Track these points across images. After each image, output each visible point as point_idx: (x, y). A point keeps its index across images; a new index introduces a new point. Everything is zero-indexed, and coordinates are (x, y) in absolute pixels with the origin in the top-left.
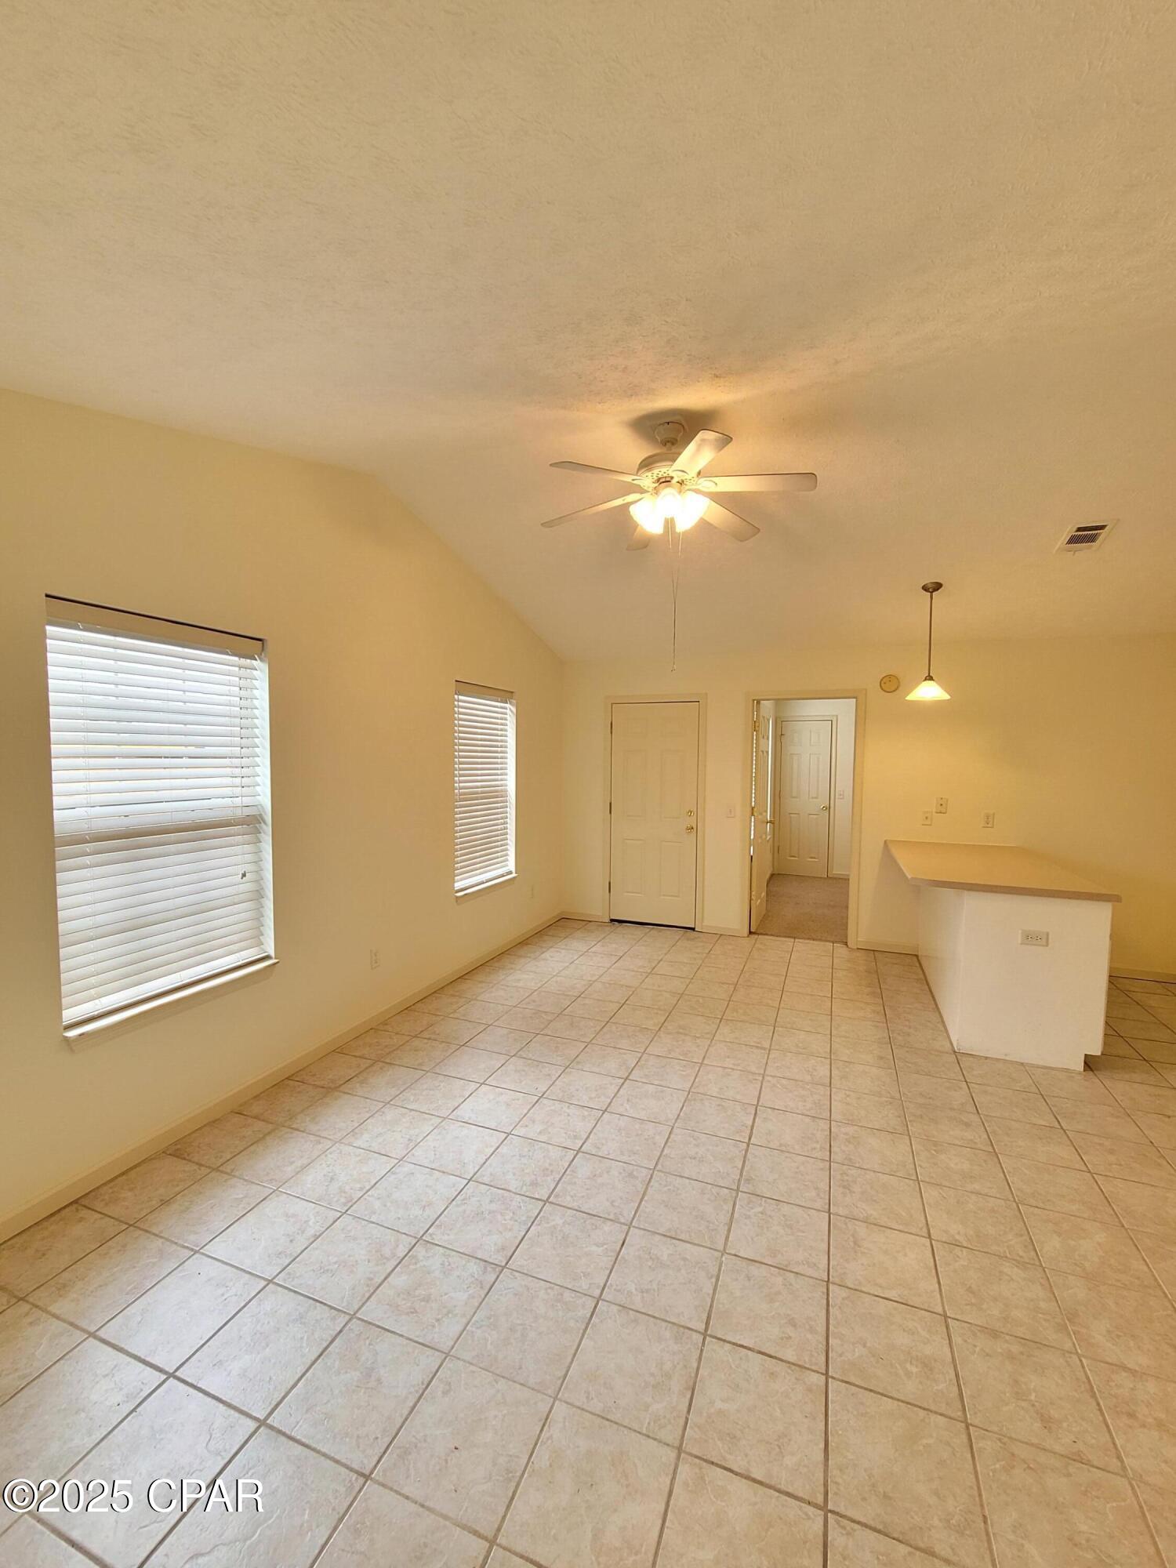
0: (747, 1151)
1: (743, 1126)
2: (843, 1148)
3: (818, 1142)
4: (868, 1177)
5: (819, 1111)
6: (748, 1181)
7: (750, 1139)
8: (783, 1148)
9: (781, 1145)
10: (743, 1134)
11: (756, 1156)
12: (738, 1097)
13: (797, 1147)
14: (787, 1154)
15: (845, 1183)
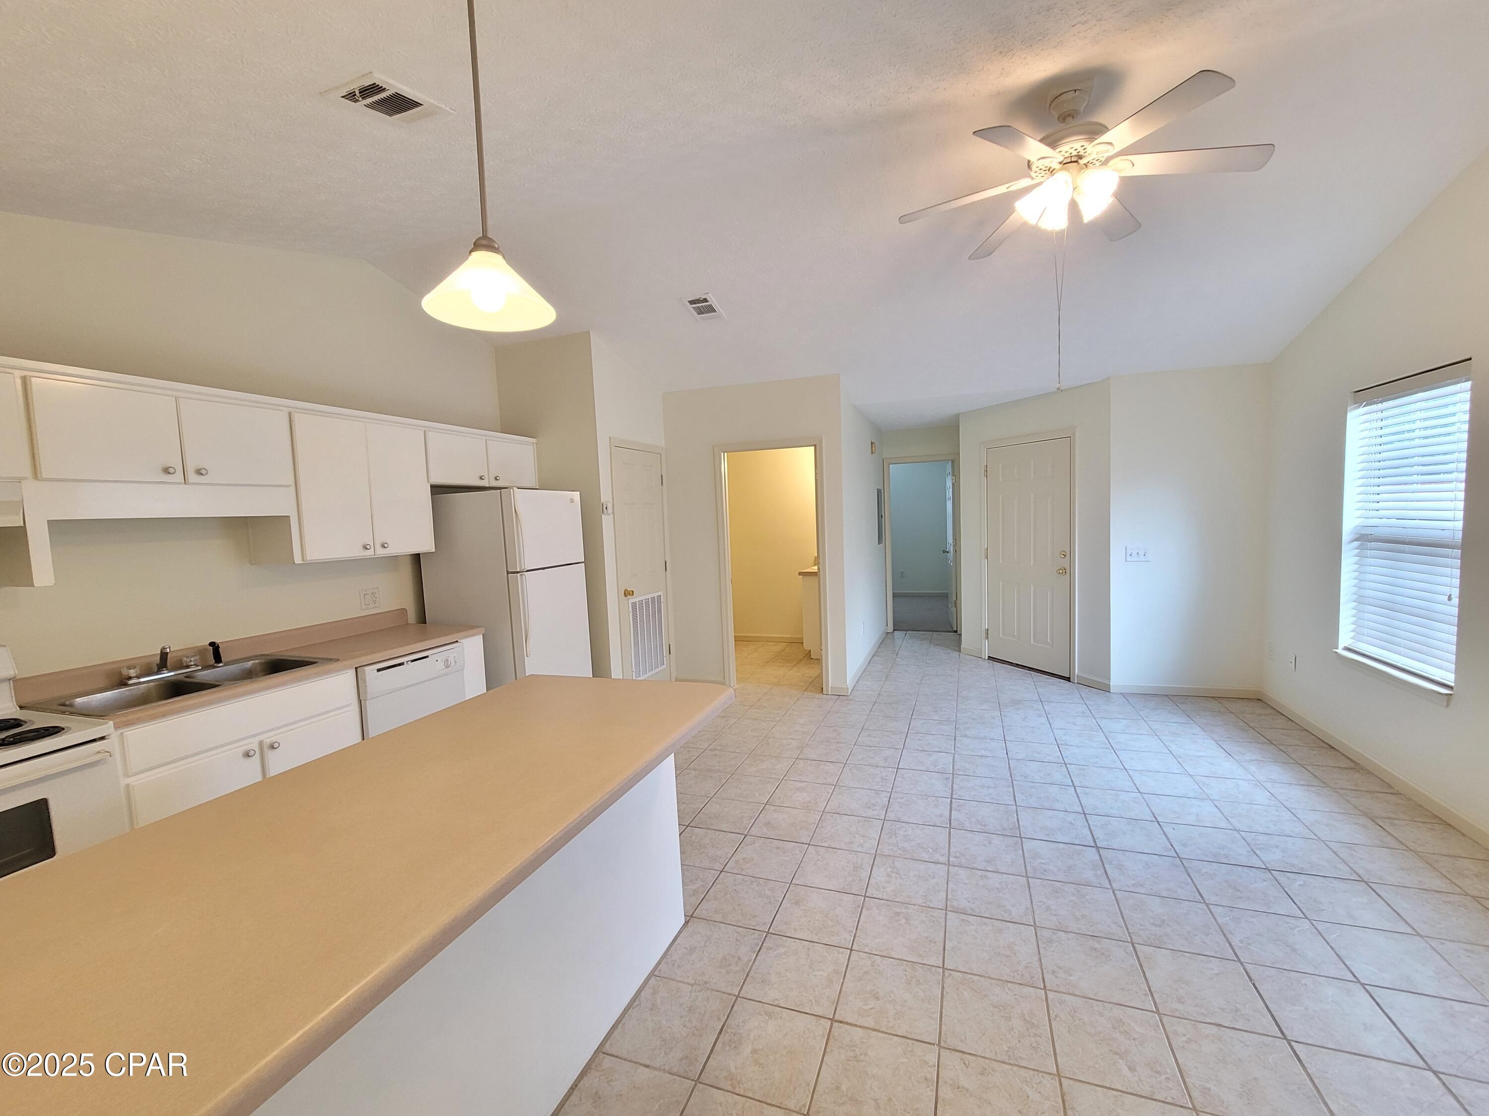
0: (952, 794)
1: (959, 810)
2: (880, 800)
3: (899, 803)
4: (868, 785)
5: (893, 826)
6: (947, 779)
7: (951, 801)
8: (924, 797)
9: (927, 799)
10: (958, 804)
11: (945, 791)
12: (969, 835)
13: (915, 799)
14: (922, 794)
15: (884, 781)
